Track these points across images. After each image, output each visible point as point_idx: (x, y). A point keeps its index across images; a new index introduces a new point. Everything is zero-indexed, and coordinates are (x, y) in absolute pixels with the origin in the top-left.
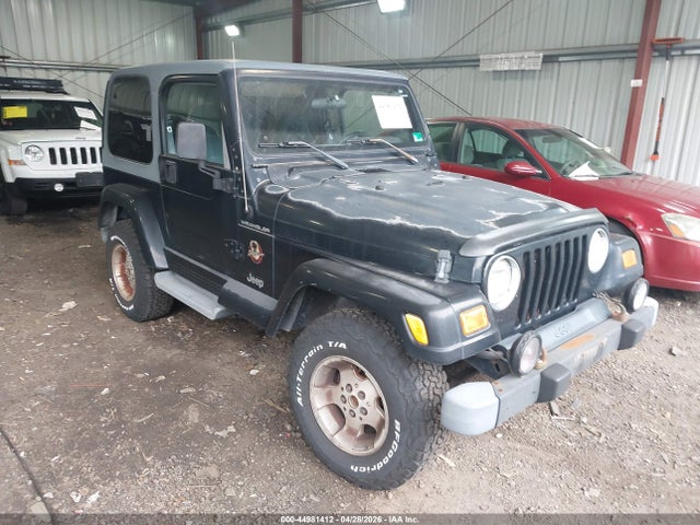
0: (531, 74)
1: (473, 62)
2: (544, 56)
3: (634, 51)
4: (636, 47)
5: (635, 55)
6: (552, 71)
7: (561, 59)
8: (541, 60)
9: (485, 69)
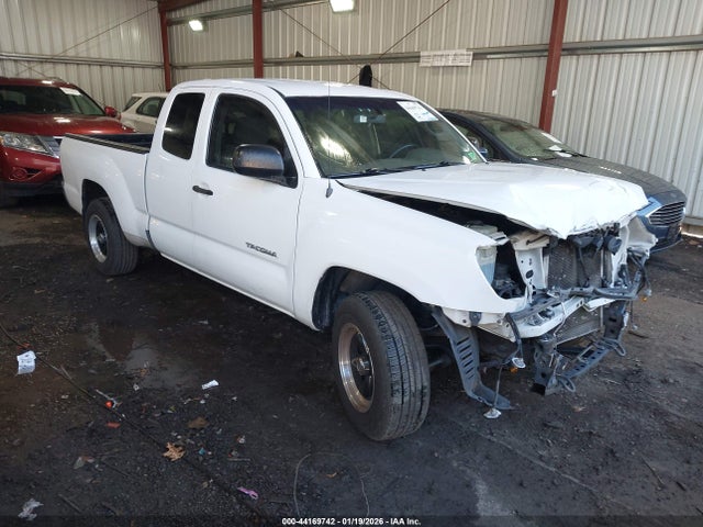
0: (464, 69)
1: (415, 58)
2: (474, 55)
3: (546, 50)
4: (547, 47)
5: (546, 54)
6: (482, 67)
7: (488, 56)
8: (471, 58)
9: (425, 65)
